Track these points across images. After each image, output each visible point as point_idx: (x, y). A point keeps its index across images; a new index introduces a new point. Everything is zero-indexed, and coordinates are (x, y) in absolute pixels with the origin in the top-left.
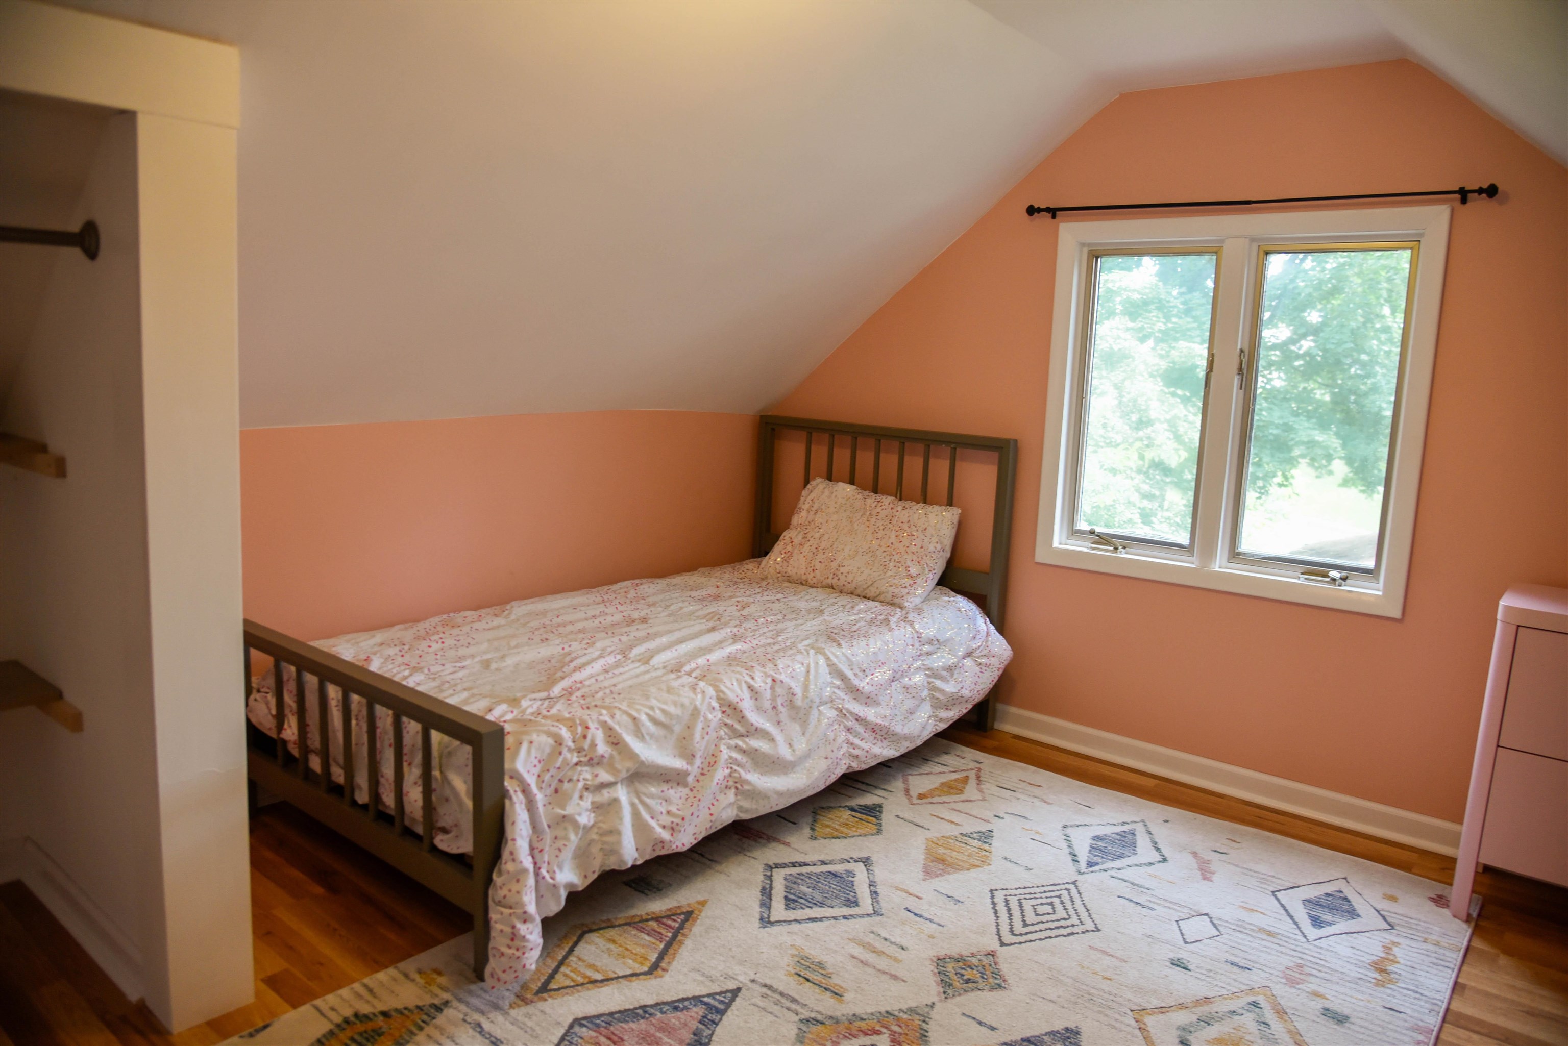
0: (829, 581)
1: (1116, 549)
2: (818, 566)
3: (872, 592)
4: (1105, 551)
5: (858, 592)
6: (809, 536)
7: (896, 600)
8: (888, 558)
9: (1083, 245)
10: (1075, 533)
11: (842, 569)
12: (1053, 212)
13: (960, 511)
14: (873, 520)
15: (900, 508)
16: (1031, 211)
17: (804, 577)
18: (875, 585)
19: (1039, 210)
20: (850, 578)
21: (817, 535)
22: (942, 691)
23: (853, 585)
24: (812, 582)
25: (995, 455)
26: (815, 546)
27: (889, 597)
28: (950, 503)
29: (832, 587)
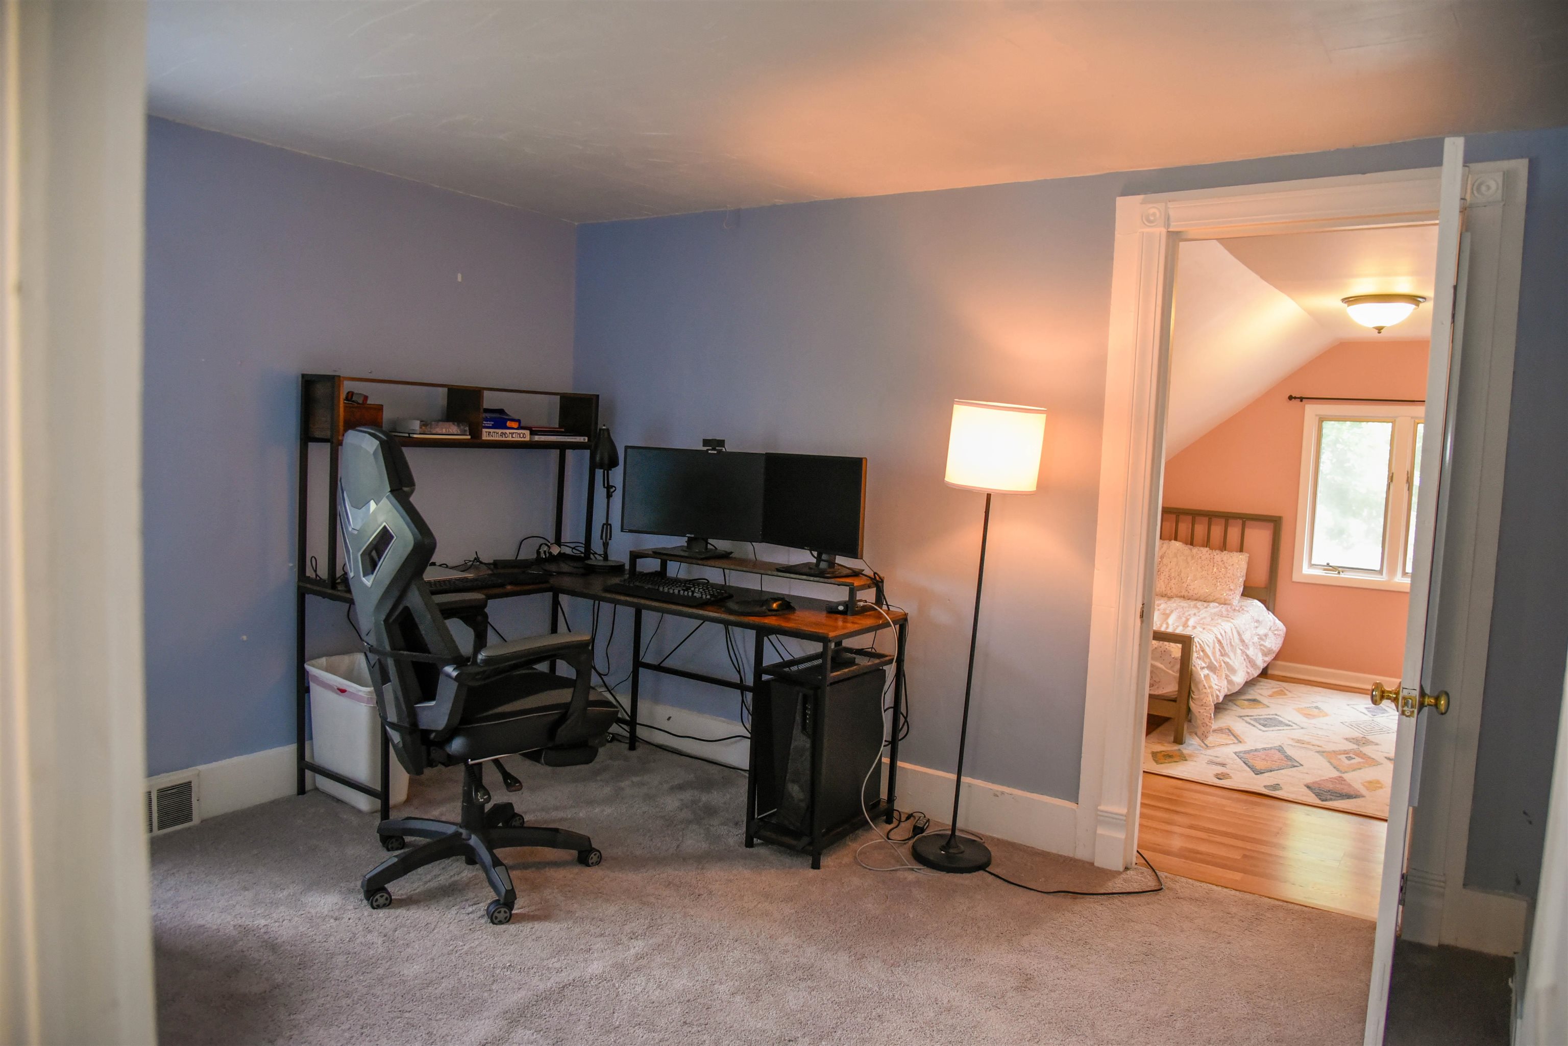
0: (1182, 594)
1: (1339, 573)
2: (1173, 586)
3: (1211, 598)
4: (1334, 574)
5: (1201, 599)
6: (1162, 570)
7: (1228, 602)
8: (1215, 581)
9: (1317, 415)
10: (1311, 565)
11: (1190, 587)
12: (1301, 399)
13: (1248, 555)
14: (1200, 561)
15: (1215, 554)
16: (1291, 398)
17: (1164, 593)
18: (1212, 595)
19: (1295, 398)
20: (1196, 591)
21: (1167, 570)
22: (1265, 646)
23: (1199, 595)
24: (1170, 595)
25: (1271, 525)
26: (1167, 576)
27: (1223, 601)
28: (1241, 550)
29: (1184, 597)
